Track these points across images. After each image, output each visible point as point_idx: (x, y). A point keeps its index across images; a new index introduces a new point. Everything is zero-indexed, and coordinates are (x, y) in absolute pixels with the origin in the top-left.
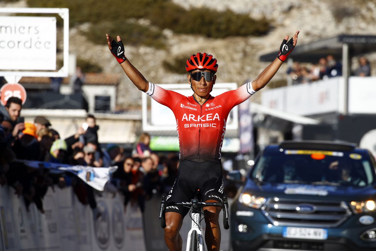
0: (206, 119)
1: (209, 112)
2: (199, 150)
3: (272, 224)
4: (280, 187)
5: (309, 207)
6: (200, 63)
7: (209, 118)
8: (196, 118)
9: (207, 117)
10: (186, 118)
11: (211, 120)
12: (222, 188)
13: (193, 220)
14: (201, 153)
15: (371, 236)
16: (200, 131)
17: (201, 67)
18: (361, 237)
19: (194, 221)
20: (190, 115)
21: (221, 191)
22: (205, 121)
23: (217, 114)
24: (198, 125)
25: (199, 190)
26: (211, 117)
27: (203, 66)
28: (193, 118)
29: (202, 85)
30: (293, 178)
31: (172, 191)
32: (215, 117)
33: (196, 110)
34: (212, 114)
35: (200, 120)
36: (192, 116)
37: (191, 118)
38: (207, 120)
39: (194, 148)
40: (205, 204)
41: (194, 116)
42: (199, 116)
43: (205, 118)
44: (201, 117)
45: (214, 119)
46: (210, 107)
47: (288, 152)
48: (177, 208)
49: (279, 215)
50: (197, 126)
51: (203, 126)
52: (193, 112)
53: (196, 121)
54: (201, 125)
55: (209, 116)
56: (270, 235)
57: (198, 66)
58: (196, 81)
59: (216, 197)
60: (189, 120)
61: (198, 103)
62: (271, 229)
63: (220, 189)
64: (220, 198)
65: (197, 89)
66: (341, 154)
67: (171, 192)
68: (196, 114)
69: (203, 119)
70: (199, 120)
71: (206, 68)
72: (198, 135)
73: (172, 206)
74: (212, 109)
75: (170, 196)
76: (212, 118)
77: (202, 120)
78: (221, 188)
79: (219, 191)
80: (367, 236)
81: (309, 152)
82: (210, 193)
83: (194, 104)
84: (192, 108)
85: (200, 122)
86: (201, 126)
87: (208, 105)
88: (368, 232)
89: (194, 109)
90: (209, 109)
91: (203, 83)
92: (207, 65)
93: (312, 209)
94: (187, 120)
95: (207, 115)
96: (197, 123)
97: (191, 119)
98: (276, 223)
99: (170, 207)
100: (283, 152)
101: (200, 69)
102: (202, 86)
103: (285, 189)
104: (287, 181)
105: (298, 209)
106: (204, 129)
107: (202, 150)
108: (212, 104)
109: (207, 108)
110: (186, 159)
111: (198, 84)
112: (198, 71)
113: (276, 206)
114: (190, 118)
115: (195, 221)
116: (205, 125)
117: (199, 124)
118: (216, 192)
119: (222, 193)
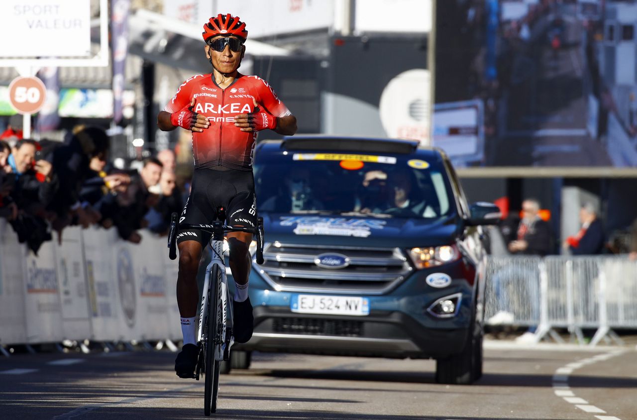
0: (230, 111)
1: (235, 100)
2: (220, 154)
3: (271, 289)
4: (286, 222)
5: (337, 258)
6: (223, 27)
7: (234, 110)
8: (216, 109)
9: (232, 107)
10: (201, 109)
11: (238, 112)
12: (254, 207)
13: (214, 250)
14: (223, 158)
15: (445, 309)
16: (221, 128)
17: (224, 31)
18: (429, 310)
19: (215, 252)
20: (206, 104)
21: (252, 212)
22: (228, 112)
23: (247, 105)
24: (219, 119)
25: (222, 209)
26: (238, 108)
27: (227, 30)
28: (210, 109)
29: (226, 57)
30: (307, 206)
31: (185, 211)
32: (244, 109)
33: (215, 96)
34: (239, 104)
35: (222, 111)
36: (209, 106)
37: (209, 108)
38: (232, 111)
39: (213, 151)
40: (232, 228)
41: (212, 106)
42: (220, 106)
43: (228, 109)
44: (222, 106)
45: (242, 112)
46: (237, 93)
47: (297, 157)
48: (195, 234)
49: (284, 273)
50: (217, 121)
51: (225, 120)
52: (211, 100)
53: (216, 112)
54: (223, 119)
55: (234, 106)
56: (267, 308)
57: (221, 30)
58: (216, 52)
59: (246, 221)
60: (206, 111)
61: (217, 86)
62: (270, 298)
63: (251, 209)
64: (250, 222)
65: (219, 62)
66: (392, 160)
67: (185, 213)
68: (215, 102)
69: (225, 109)
70: (219, 112)
71: (231, 33)
72: (219, 133)
73: (188, 233)
74: (241, 96)
75: (184, 218)
76: (240, 109)
77: (224, 112)
78: (252, 207)
79: (250, 212)
80: (439, 309)
81: (336, 157)
82: (237, 216)
83: (212, 88)
84: (209, 95)
85: (222, 115)
86: (223, 121)
87: (233, 90)
88: (440, 301)
89: (213, 96)
90: (236, 96)
91: (227, 54)
92: (233, 29)
93: (343, 261)
94: (203, 112)
95: (232, 105)
96: (217, 116)
97: (208, 110)
98: (278, 287)
99: (186, 234)
100: (290, 157)
101: (222, 35)
102: (226, 59)
103: (295, 226)
104: (296, 211)
105: (317, 261)
106: (227, 124)
107: (225, 155)
108: (241, 90)
109: (233, 94)
110: (202, 166)
111: (220, 56)
112: (220, 37)
113: (279, 257)
114: (206, 108)
115: (217, 252)
116: (228, 120)
117: (221, 118)
118: (245, 214)
119: (254, 215)
